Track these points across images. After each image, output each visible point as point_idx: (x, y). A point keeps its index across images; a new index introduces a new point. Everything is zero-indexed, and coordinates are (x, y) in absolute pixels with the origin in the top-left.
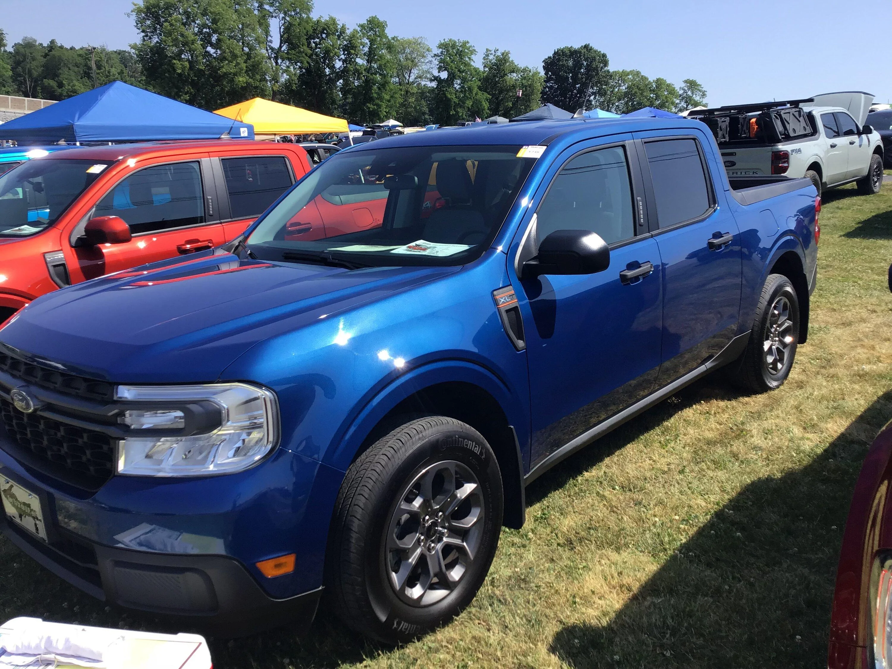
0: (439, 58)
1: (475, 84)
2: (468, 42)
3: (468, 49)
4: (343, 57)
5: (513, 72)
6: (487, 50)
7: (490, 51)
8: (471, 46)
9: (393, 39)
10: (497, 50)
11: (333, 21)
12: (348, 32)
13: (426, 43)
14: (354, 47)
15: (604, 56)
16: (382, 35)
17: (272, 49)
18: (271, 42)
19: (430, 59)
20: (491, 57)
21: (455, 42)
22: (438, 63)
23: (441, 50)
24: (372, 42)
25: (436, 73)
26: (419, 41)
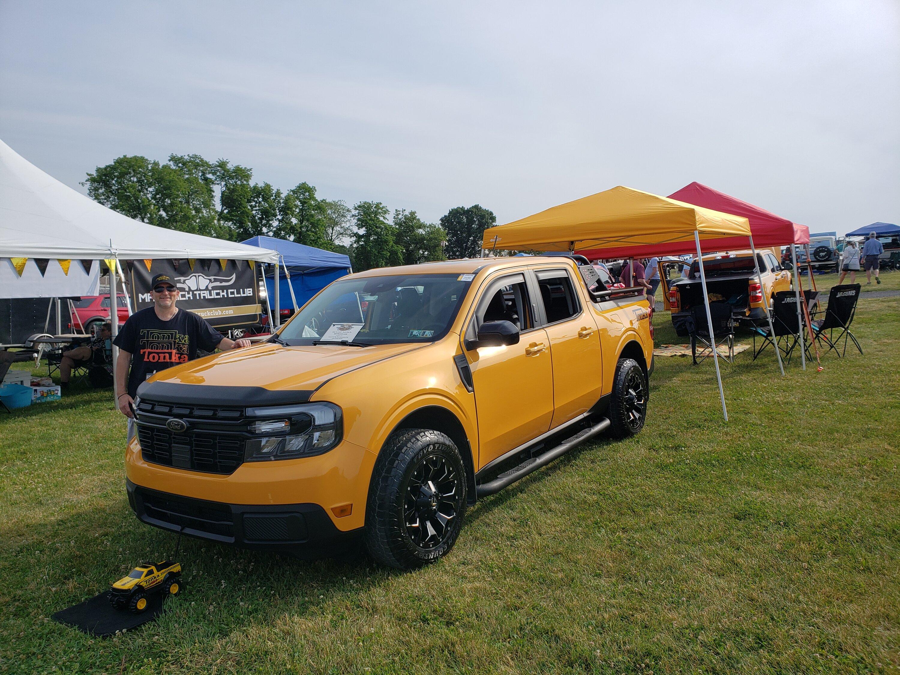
0: (357, 218)
1: (391, 239)
2: (381, 204)
3: (382, 209)
4: (280, 217)
5: (420, 228)
6: (396, 210)
7: (399, 211)
8: (383, 207)
9: (322, 201)
10: (405, 210)
11: (268, 186)
12: (283, 196)
13: (345, 205)
14: (289, 209)
15: (491, 213)
16: (312, 197)
17: (216, 212)
18: (214, 205)
19: (349, 218)
20: (400, 216)
21: (370, 204)
22: (356, 221)
23: (357, 211)
24: (303, 203)
25: (355, 229)
26: (339, 203)
